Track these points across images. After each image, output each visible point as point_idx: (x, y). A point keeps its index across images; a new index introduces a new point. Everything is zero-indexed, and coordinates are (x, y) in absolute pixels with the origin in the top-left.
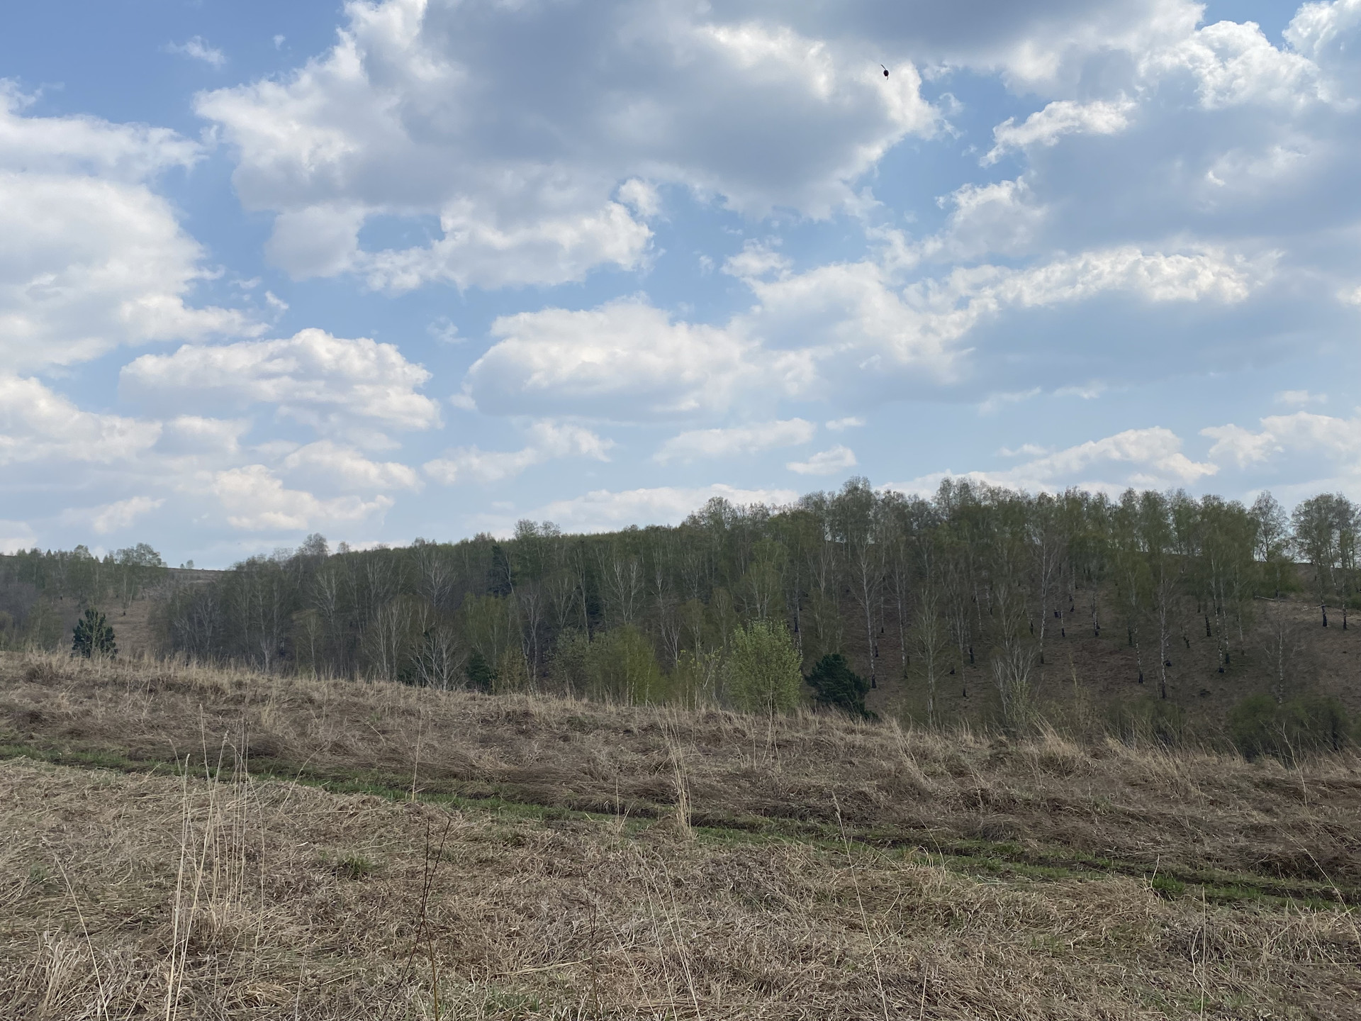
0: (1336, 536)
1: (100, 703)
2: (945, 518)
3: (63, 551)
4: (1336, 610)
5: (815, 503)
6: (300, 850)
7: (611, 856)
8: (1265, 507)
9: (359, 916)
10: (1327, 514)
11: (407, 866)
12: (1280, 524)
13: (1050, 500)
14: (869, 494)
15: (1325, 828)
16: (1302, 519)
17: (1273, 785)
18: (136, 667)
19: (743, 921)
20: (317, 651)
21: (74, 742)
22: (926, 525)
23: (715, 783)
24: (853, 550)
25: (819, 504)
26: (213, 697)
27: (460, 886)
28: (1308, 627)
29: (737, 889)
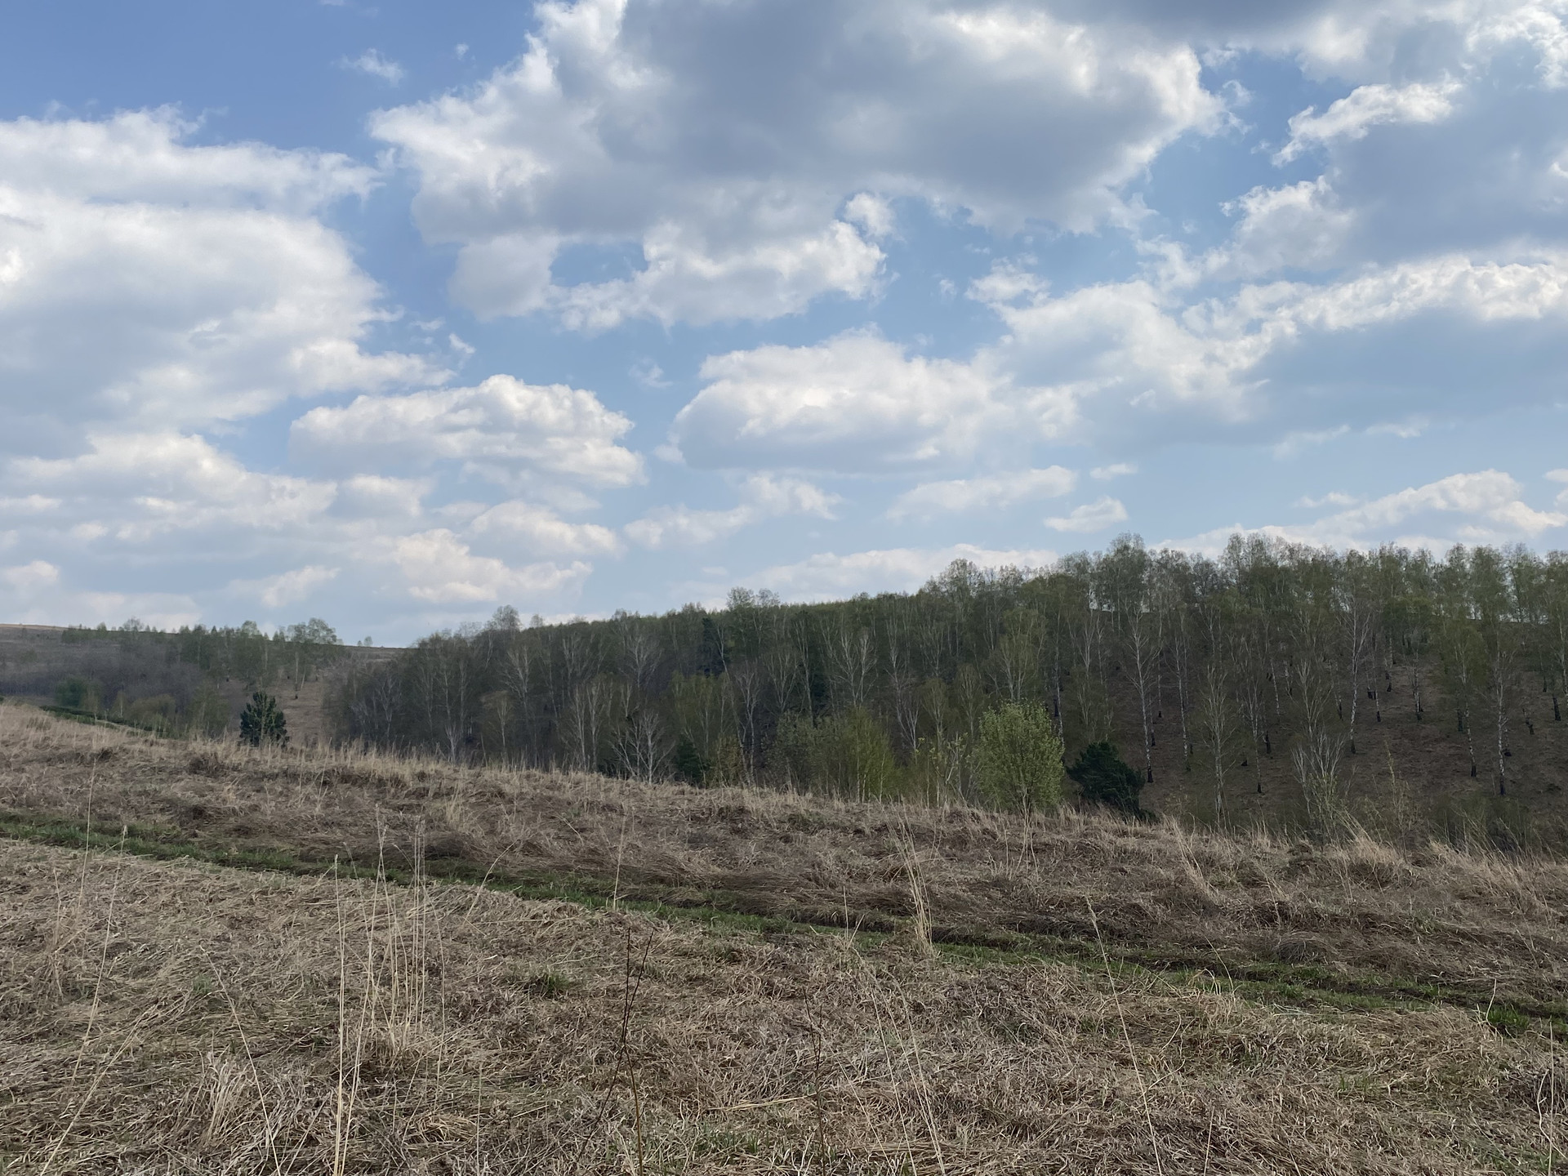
1: (269, 797)
2: (1235, 581)
3: (230, 627)
5: (1078, 566)
6: (489, 964)
7: (840, 975)
9: (554, 1040)
11: (608, 983)
13: (1361, 558)
14: (1142, 554)
18: (309, 757)
19: (995, 1056)
20: (509, 738)
21: (241, 841)
22: (1212, 589)
23: (961, 893)
24: (1124, 620)
25: (1082, 566)
26: (393, 791)
27: (667, 1007)
29: (987, 1016)
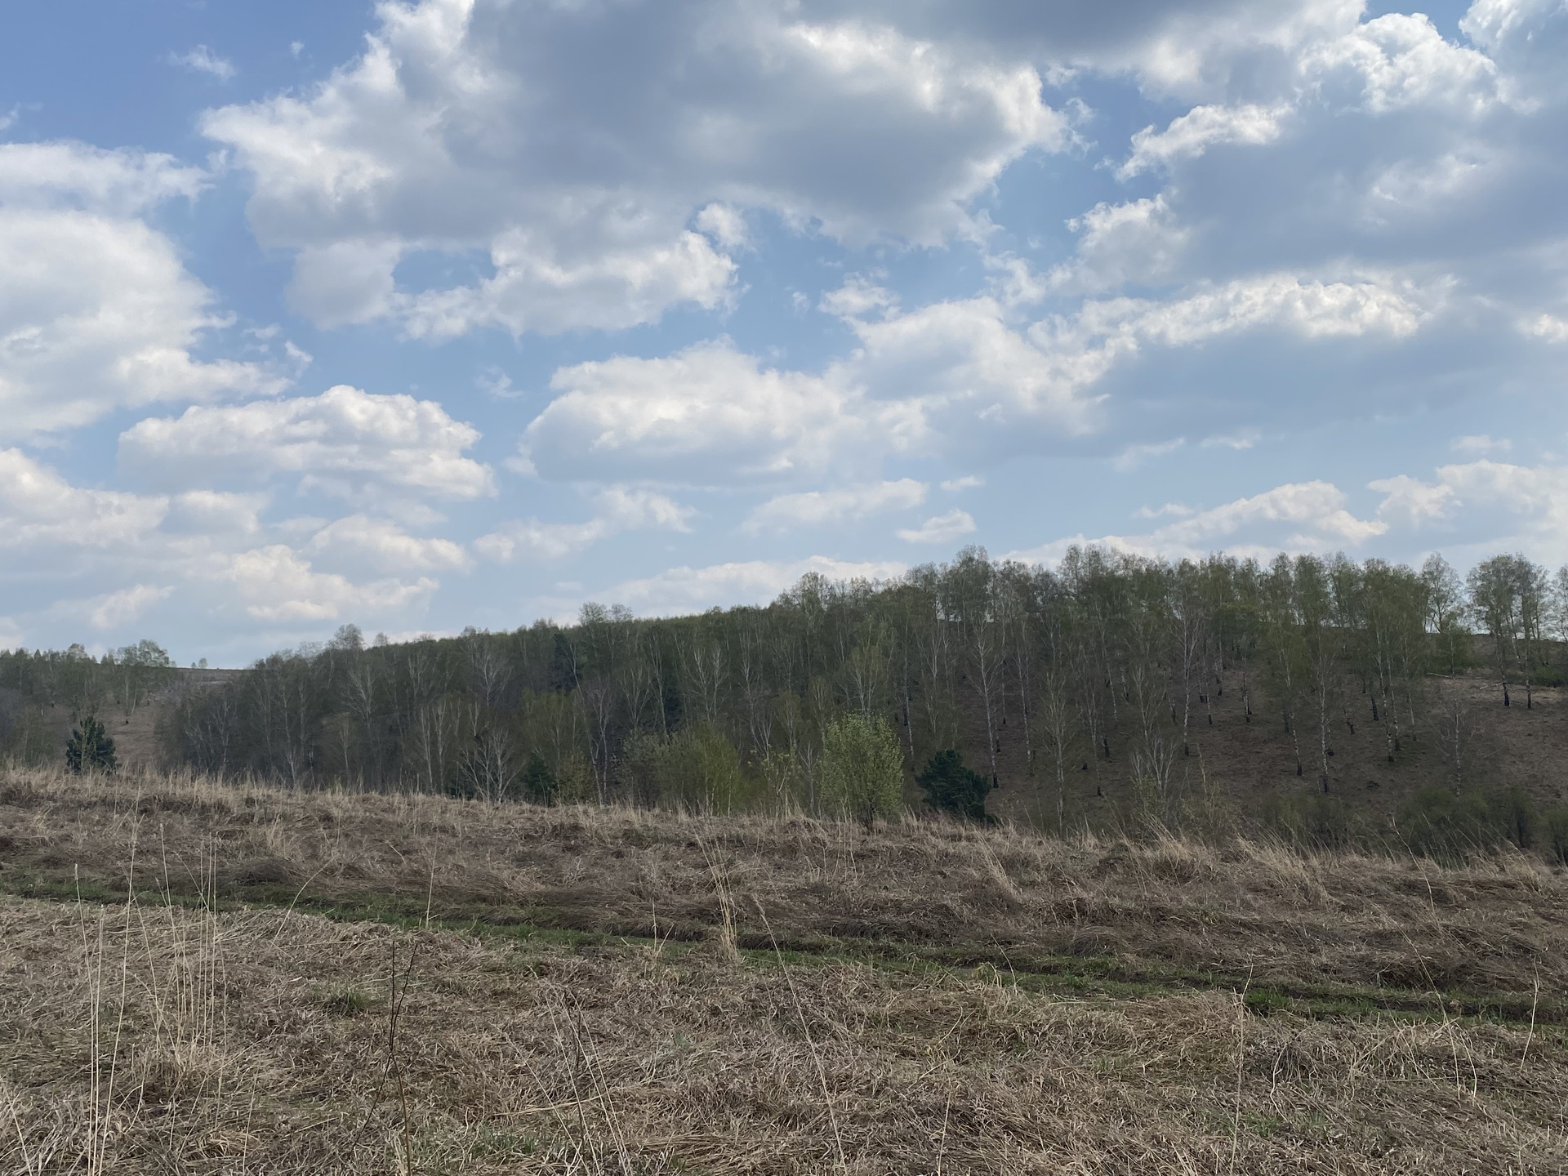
0: (1517, 603)
1: (83, 826)
2: (1073, 591)
3: (55, 651)
4: (1520, 687)
5: (925, 577)
6: (291, 986)
7: (643, 984)
8: (1435, 572)
9: (347, 1056)
10: (1506, 577)
11: (411, 1000)
12: (1453, 590)
13: (1192, 568)
14: (986, 565)
15: (1457, 934)
16: (1479, 583)
17: (1417, 887)
18: (134, 785)
20: (352, 761)
21: (48, 872)
22: (1052, 599)
23: (780, 900)
24: (968, 630)
25: (929, 577)
26: (216, 817)
27: (467, 1022)
28: (1488, 707)
29: (781, 1016)
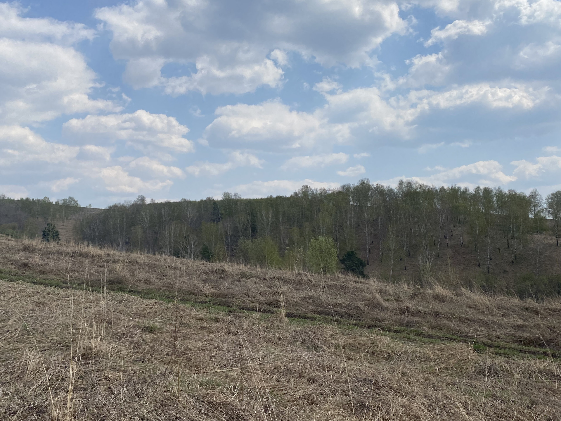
1: (52, 260)
2: (400, 196)
3: (39, 199)
5: (347, 189)
6: (129, 321)
7: (254, 327)
8: (534, 195)
9: (151, 347)
11: (172, 328)
12: (540, 202)
13: (445, 190)
14: (369, 185)
15: (548, 327)
16: (550, 200)
17: (528, 309)
18: (67, 247)
19: (305, 355)
20: (141, 243)
21: (41, 276)
22: (393, 199)
23: (298, 301)
24: (362, 208)
26: (97, 260)
27: (192, 337)
28: (550, 246)
29: (303, 342)
